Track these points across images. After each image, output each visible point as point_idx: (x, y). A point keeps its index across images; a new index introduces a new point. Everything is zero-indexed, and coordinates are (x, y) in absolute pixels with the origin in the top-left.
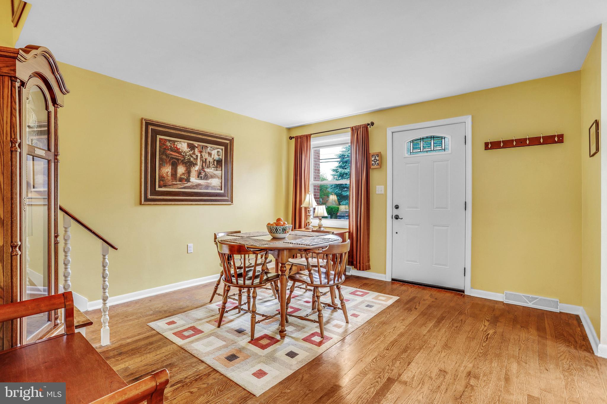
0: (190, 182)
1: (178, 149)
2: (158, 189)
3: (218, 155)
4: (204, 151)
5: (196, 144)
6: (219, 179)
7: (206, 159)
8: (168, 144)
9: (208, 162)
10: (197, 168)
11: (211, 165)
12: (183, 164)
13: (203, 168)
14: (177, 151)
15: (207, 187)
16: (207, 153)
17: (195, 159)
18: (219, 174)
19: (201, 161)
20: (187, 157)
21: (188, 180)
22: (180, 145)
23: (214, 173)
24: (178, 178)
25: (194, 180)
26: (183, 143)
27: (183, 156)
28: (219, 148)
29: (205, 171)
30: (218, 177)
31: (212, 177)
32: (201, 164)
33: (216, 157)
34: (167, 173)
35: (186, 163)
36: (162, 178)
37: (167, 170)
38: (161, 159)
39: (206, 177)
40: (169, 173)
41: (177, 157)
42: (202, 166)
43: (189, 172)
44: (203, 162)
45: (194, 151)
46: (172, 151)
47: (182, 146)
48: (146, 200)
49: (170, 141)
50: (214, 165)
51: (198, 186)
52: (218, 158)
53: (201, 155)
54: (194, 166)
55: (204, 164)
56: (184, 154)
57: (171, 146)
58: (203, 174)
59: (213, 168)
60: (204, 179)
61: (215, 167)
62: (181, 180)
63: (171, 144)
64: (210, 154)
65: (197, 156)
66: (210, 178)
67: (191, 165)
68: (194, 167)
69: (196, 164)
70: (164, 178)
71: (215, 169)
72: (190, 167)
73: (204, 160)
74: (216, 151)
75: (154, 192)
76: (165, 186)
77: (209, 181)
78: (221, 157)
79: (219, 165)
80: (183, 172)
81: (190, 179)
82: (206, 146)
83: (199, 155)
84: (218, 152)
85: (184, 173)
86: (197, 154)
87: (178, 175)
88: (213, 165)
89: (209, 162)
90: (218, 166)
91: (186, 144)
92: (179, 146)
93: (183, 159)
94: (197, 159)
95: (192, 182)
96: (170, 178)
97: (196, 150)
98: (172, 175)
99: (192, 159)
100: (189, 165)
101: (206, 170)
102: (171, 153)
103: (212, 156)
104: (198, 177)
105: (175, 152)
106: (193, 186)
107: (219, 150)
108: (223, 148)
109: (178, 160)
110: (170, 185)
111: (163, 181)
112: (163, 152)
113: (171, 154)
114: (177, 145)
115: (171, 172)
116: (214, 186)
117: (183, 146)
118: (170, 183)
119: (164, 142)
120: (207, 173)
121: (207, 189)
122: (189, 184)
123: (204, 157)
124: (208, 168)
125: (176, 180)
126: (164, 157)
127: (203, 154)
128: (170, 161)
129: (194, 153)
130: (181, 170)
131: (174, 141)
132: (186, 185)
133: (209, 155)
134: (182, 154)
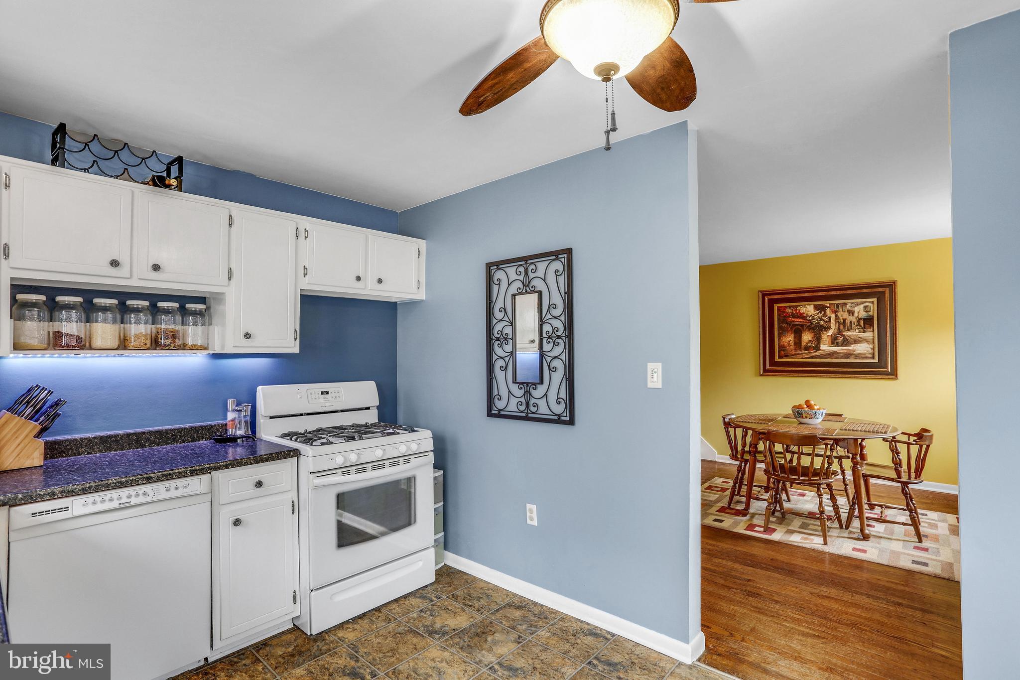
0: (820, 350)
1: (801, 314)
2: (777, 359)
3: (867, 312)
4: (841, 310)
5: (827, 303)
6: (868, 344)
7: (844, 320)
8: (789, 311)
9: (849, 323)
10: (830, 332)
11: (853, 326)
12: (809, 330)
13: (840, 332)
14: (801, 316)
15: (848, 355)
16: (846, 312)
17: (826, 322)
18: (869, 336)
19: (837, 324)
20: (814, 322)
21: (817, 348)
22: (805, 309)
23: (860, 336)
24: (803, 346)
25: (826, 347)
26: (808, 307)
27: (810, 320)
28: (867, 302)
29: (843, 335)
30: (867, 342)
31: (856, 342)
32: (837, 327)
33: (863, 314)
34: (789, 342)
35: (813, 329)
36: (782, 348)
37: (789, 339)
38: (780, 328)
39: (846, 342)
40: (791, 342)
41: (801, 323)
42: (839, 329)
43: (818, 339)
44: (840, 324)
45: (825, 313)
46: (794, 317)
47: (807, 310)
48: (765, 370)
49: (790, 307)
50: (859, 325)
51: (831, 354)
52: (865, 316)
53: (836, 316)
54: (825, 331)
55: (842, 327)
56: (811, 318)
57: (792, 313)
58: (841, 339)
59: (857, 331)
60: (842, 346)
61: (861, 328)
62: (807, 348)
63: (792, 310)
64: (851, 313)
65: (830, 318)
66: (853, 344)
67: (821, 330)
68: (825, 333)
69: (830, 328)
70: (785, 347)
71: (862, 330)
72: (820, 332)
73: (842, 321)
74: (862, 306)
75: (773, 363)
76: (787, 356)
77: (850, 348)
78: (871, 313)
79: (868, 324)
80: (810, 339)
81: (820, 347)
82: (844, 303)
83: (833, 316)
84: (865, 307)
85: (811, 341)
86: (829, 316)
87: (803, 344)
88: (857, 326)
89: (851, 322)
90: (867, 326)
91: (812, 306)
92: (803, 310)
93: (809, 324)
94: (830, 321)
95: (824, 350)
96: (792, 347)
97: (828, 311)
98: (795, 344)
99: (822, 323)
100: (818, 330)
101: (845, 333)
102: (793, 319)
103: (856, 314)
104: (833, 343)
105: (798, 318)
106: (825, 355)
107: (867, 304)
108: (875, 300)
109: (802, 326)
110: (793, 355)
111: (784, 351)
112: (783, 319)
113: (793, 321)
114: (799, 310)
115: (794, 341)
116: (860, 354)
117: (809, 309)
118: (793, 353)
119: (784, 309)
120: (847, 337)
121: (847, 358)
122: (818, 353)
123: (841, 318)
124: (848, 330)
125: (800, 349)
126: (785, 325)
127: (839, 314)
128: (791, 328)
129: (825, 315)
130: (807, 337)
131: (796, 307)
132: (814, 354)
133: (849, 314)
134: (807, 319)
